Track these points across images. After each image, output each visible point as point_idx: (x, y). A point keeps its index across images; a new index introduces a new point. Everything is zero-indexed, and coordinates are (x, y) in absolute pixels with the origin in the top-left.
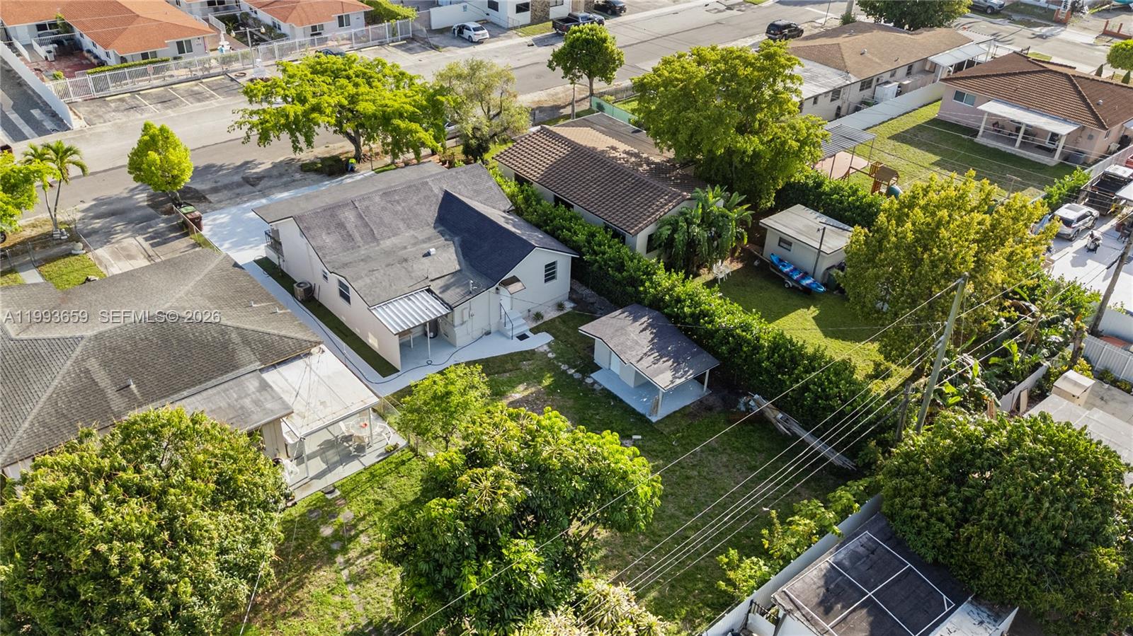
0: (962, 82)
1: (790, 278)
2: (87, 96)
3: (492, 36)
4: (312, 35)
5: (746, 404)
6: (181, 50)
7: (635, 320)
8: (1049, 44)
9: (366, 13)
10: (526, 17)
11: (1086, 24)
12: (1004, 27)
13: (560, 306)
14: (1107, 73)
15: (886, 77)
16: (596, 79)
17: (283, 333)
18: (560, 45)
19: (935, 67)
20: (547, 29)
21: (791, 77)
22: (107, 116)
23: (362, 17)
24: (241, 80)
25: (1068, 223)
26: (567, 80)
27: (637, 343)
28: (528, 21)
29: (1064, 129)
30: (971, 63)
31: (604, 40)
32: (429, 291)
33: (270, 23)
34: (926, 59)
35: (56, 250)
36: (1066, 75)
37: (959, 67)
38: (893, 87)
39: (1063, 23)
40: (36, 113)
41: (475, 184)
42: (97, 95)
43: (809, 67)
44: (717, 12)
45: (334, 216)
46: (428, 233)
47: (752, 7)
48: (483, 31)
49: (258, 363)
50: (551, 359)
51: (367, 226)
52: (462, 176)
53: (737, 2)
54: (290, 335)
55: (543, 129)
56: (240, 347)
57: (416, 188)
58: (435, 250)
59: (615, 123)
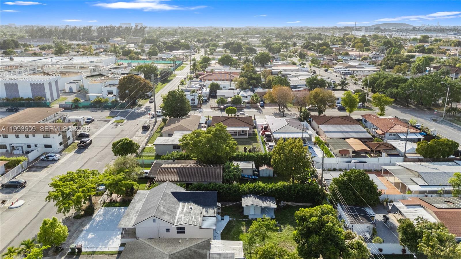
9: (5, 165)
11: (204, 107)
20: (73, 148)
23: (3, 167)
28: (63, 148)
29: (247, 129)
41: (173, 187)
43: (181, 132)
44: (116, 128)
45: (160, 211)
46: (181, 204)
47: (122, 124)
48: (58, 155)
49: (208, 251)
50: (236, 220)
51: (168, 210)
52: (168, 186)
53: (115, 123)
54: (202, 241)
55: (160, 168)
56: (198, 250)
57: (165, 194)
58: (191, 206)
59: (164, 161)
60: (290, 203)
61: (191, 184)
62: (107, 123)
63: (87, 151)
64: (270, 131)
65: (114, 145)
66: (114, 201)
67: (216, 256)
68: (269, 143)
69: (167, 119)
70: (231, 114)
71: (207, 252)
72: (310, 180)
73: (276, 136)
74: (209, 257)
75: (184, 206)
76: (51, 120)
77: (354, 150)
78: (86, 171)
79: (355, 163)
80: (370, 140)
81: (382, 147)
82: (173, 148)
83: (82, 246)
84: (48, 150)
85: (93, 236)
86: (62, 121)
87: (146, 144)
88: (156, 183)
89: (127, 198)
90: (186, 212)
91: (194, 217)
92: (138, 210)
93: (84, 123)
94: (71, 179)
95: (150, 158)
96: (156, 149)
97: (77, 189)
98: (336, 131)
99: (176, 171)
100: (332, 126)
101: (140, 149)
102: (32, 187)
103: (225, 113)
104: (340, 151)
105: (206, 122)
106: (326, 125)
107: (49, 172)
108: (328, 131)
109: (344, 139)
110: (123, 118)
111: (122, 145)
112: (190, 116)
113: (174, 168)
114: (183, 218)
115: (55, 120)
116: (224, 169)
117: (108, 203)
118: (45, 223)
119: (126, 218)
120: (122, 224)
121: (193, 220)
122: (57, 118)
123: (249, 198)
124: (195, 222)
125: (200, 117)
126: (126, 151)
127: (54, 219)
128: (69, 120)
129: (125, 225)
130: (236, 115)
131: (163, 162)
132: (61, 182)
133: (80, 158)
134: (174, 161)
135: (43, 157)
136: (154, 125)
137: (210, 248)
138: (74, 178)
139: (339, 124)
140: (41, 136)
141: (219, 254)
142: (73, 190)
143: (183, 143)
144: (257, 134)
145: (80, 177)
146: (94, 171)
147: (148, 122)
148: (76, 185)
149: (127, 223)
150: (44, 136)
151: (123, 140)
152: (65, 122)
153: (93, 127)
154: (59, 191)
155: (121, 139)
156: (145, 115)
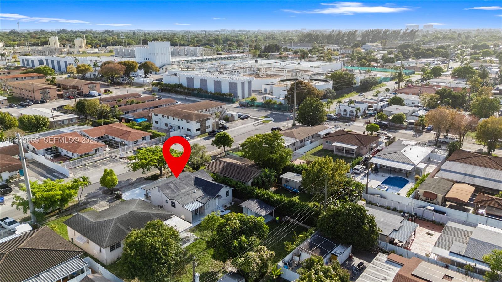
0: (327, 138)
1: (290, 190)
2: (70, 168)
3: (190, 139)
4: (135, 144)
5: (284, 219)
6: (96, 152)
7: (253, 201)
8: (351, 127)
9: (150, 136)
10: (199, 132)
11: (361, 121)
12: (338, 124)
13: (231, 203)
14: (366, 133)
15: (307, 139)
16: (226, 147)
17: (164, 213)
18: (214, 139)
19: (320, 135)
20: (206, 135)
21: (281, 139)
22: (79, 172)
23: (149, 137)
24: (116, 158)
25: (358, 170)
26: (217, 148)
27: (254, 206)
28: (200, 133)
29: (355, 148)
30: (329, 133)
31: (228, 136)
32: (197, 201)
33: (120, 141)
34: (317, 134)
35: (81, 208)
36: (353, 134)
37: (326, 134)
38: (309, 141)
39: (354, 121)
40: (55, 174)
41: (203, 174)
42: (72, 167)
44: (256, 126)
45: (168, 185)
47: (266, 124)
48: (188, 137)
49: (163, 221)
51: (177, 187)
52: (199, 172)
53: (261, 123)
54: (166, 213)
58: (196, 191)
60: (293, 220)
62: (254, 121)
63: (212, 139)
64: (375, 155)
75: (193, 189)
77: (443, 196)
83: (122, 194)
90: (187, 193)
93: (239, 119)
104: (424, 193)
110: (272, 119)
124: (183, 201)
128: (227, 114)
131: (233, 157)
134: (242, 158)
150: (187, 122)
153: (242, 122)
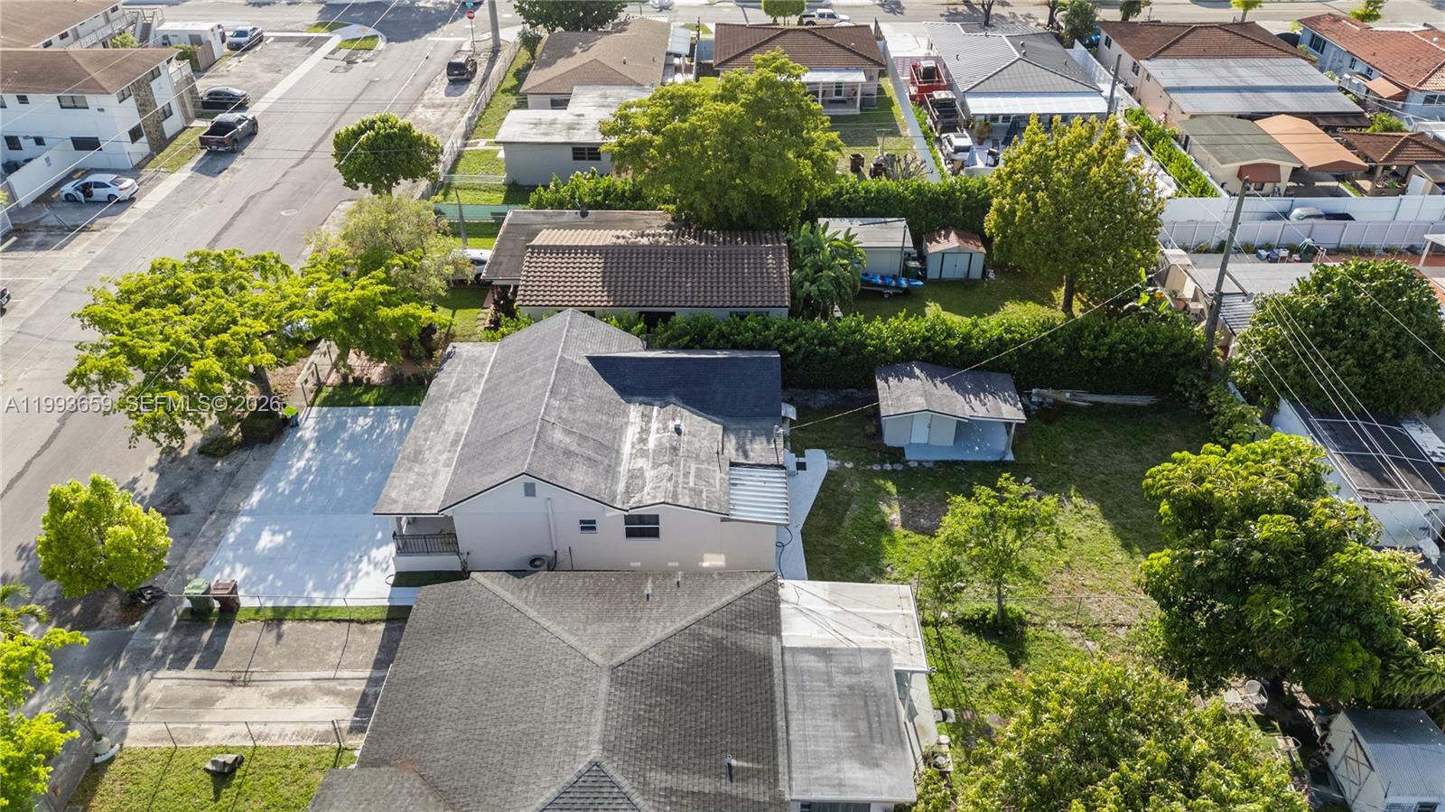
1: (888, 287)
5: (1032, 402)
10: (143, 144)
27: (948, 397)
28: (149, 149)
29: (860, 77)
32: (734, 465)
41: (594, 335)
43: (600, 92)
44: (346, 70)
45: (551, 447)
46: (634, 412)
47: (371, 53)
48: (129, 182)
49: (774, 639)
50: (855, 468)
51: (586, 438)
52: (575, 332)
53: (345, 52)
54: (745, 589)
55: (533, 247)
56: (733, 637)
57: (565, 370)
58: (678, 422)
59: (545, 215)
60: (1068, 395)
61: (666, 317)
62: (313, 52)
63: (239, 163)
64: (950, 87)
65: (343, 144)
66: (358, 381)
67: (811, 662)
68: (952, 135)
69: (540, 38)
70: (785, 16)
71: (769, 643)
72: (1145, 298)
73: (979, 106)
74: (783, 667)
75: (646, 418)
76: (93, 38)
77: (1298, 166)
78: (229, 260)
79: (1305, 221)
80: (1353, 122)
81: (1414, 152)
82: (575, 158)
83: (235, 587)
84: (87, 157)
85: (279, 539)
86: (136, 40)
87: (467, 136)
88: (523, 313)
89: (409, 371)
90: (660, 449)
91: (693, 471)
92: (458, 434)
93: (227, 50)
94: (169, 295)
95: (486, 196)
96: (507, 160)
97: (195, 337)
98: (1216, 85)
99: (598, 261)
100: (1195, 62)
101: (446, 158)
102: (32, 313)
103: (762, 12)
104: (1241, 173)
105: (692, 46)
106: (1170, 61)
107: (98, 253)
108: (1183, 85)
109: (1253, 117)
110: (371, 31)
111: (373, 146)
112: (626, 23)
113: (591, 250)
114: (649, 474)
115: (112, 36)
116: (792, 253)
117: (334, 387)
118: (58, 505)
119: (410, 469)
120: (395, 502)
121: (692, 484)
122: (117, 27)
123: (906, 379)
124: (701, 492)
125: (665, 30)
126: (389, 168)
127: (96, 484)
128: (165, 37)
129: (405, 505)
130: (805, 20)
131: (540, 219)
132: (127, 307)
133: (215, 192)
134: (584, 215)
135: (68, 188)
136: (492, 61)
137: (779, 624)
138: (179, 290)
139: (1222, 57)
140: (50, 100)
141: (823, 653)
142: (178, 343)
143: (620, 144)
144: (895, 99)
145: (208, 284)
146: (263, 258)
147: (466, 47)
148: (189, 320)
149: (417, 494)
150: (64, 104)
151: (374, 122)
152: (151, 42)
153: (261, 65)
154: (117, 349)
155: (368, 117)
156: (455, 20)
